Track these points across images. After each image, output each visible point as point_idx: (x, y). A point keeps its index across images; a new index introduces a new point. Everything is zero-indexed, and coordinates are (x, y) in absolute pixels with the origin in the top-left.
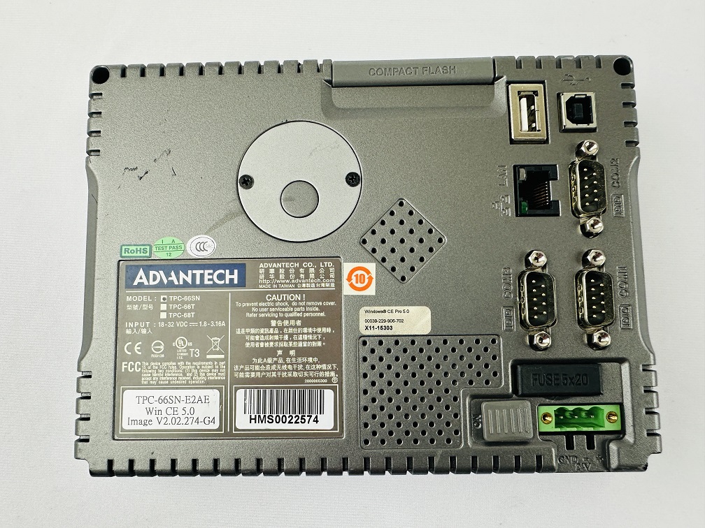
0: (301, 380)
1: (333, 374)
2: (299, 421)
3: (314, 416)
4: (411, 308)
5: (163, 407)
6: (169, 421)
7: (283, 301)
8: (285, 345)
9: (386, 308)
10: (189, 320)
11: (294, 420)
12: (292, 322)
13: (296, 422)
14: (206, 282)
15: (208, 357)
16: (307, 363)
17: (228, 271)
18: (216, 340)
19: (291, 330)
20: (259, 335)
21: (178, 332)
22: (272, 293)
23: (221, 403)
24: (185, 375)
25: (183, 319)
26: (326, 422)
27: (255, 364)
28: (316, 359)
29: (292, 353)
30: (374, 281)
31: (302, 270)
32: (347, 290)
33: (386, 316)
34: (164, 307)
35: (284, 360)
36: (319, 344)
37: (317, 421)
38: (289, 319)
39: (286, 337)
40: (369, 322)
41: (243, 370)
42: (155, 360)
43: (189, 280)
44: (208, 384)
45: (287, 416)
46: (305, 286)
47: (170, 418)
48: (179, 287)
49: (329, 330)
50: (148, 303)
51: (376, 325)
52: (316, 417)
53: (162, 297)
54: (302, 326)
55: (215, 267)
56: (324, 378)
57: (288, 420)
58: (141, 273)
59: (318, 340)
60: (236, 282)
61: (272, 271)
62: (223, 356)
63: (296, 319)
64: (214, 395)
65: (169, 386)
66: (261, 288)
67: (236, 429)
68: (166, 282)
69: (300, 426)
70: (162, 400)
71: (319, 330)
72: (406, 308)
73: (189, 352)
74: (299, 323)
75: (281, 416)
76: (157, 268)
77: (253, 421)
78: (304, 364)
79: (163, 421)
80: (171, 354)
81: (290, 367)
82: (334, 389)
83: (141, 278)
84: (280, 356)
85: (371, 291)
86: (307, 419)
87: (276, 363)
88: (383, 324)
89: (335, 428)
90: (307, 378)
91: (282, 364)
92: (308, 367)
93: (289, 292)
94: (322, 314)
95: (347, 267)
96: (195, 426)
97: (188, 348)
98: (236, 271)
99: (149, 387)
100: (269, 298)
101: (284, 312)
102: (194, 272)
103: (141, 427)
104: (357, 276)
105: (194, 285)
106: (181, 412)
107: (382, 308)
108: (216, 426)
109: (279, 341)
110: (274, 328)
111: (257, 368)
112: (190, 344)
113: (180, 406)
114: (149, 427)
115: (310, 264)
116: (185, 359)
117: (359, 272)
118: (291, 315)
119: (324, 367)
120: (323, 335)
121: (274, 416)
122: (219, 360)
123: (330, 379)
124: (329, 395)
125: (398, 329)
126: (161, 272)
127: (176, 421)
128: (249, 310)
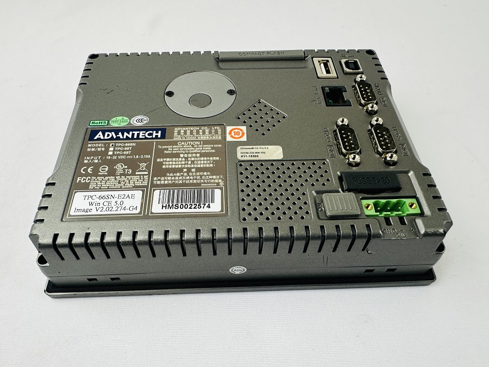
0: (199, 184)
1: (220, 181)
2: (197, 207)
3: (207, 204)
4: (269, 147)
5: (101, 201)
6: (104, 209)
7: (188, 145)
8: (189, 166)
9: (254, 147)
10: (127, 155)
11: (193, 207)
12: (194, 155)
13: (194, 208)
14: (141, 137)
15: (137, 173)
16: (203, 175)
17: (155, 132)
18: (143, 165)
19: (193, 159)
20: (172, 161)
21: (119, 161)
22: (182, 141)
23: (143, 198)
24: (119, 183)
25: (123, 155)
26: (216, 207)
27: (168, 176)
28: (209, 173)
29: (193, 170)
30: (245, 135)
31: (201, 131)
32: (229, 138)
33: (254, 151)
34: (112, 149)
35: (188, 174)
36: (211, 165)
37: (209, 207)
38: (192, 153)
39: (190, 162)
40: (242, 153)
41: (160, 180)
42: (100, 176)
43: (130, 136)
44: (136, 188)
45: (188, 204)
46: (203, 138)
47: (105, 208)
48: (123, 139)
49: (218, 158)
50: (102, 147)
51: (248, 155)
52: (209, 205)
53: (111, 144)
54: (200, 157)
55: (147, 130)
56: (215, 183)
57: (189, 206)
58: (100, 133)
59: (210, 163)
60: (159, 137)
61: (182, 131)
62: (147, 173)
63: (196, 153)
64: (139, 194)
65: (109, 189)
66: (175, 139)
67: (152, 213)
68: (115, 137)
69: (197, 210)
70: (101, 197)
71: (211, 158)
72: (266, 147)
73: (124, 171)
74: (198, 155)
75: (184, 205)
76: (110, 131)
77: (164, 208)
78: (201, 176)
79: (100, 209)
80: (112, 173)
81: (191, 177)
82: (221, 189)
83: (100, 136)
84: (185, 172)
85: (244, 139)
86: (202, 206)
87: (182, 176)
88: (252, 155)
89: (222, 210)
90: (202, 183)
91: (186, 176)
92: (203, 177)
93: (192, 141)
94: (213, 151)
95: (229, 129)
96: (123, 212)
97: (124, 169)
98: (160, 132)
99: (94, 190)
100: (180, 143)
101: (189, 150)
102: (133, 132)
103: (84, 213)
104: (235, 132)
106: (113, 204)
107: (252, 147)
108: (138, 211)
109: (185, 164)
110: (182, 158)
111: (169, 178)
112: (126, 167)
113: (113, 201)
114: (89, 213)
115: (206, 128)
116: (121, 175)
117: (236, 131)
118: (194, 151)
119: (215, 177)
120: (214, 161)
121: (179, 204)
122: (146, 175)
123: (218, 184)
124: (218, 193)
125: (262, 157)
126: (113, 133)
127: (108, 209)
128: (167, 149)
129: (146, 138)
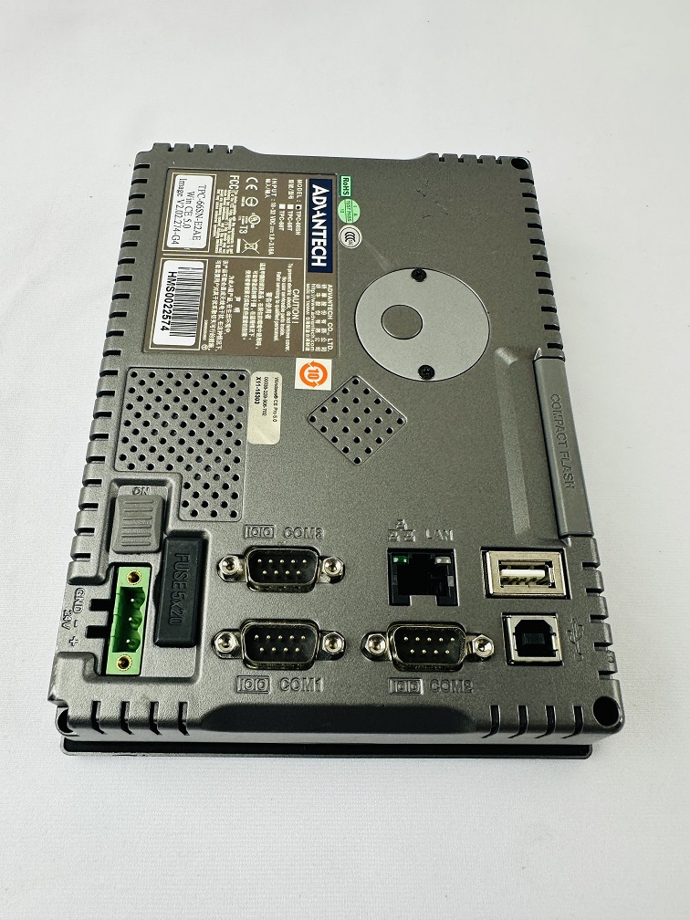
0: (208, 316)
1: (211, 345)
2: (166, 314)
3: (169, 327)
4: (278, 424)
5: (194, 204)
6: (179, 209)
7: (292, 303)
8: (246, 304)
9: (279, 399)
10: (276, 226)
11: (167, 309)
12: (269, 311)
13: (164, 311)
14: (314, 241)
15: (239, 241)
16: (225, 323)
17: (325, 258)
18: (255, 247)
19: (261, 309)
20: (258, 282)
21: (265, 216)
22: (301, 295)
23: (191, 249)
24: (223, 221)
25: (278, 221)
26: (161, 337)
27: (228, 277)
28: (228, 330)
29: (237, 310)
30: (310, 388)
31: (324, 321)
32: (300, 362)
33: (271, 399)
34: (290, 207)
35: (230, 303)
36: (244, 335)
37: (163, 329)
38: (273, 309)
39: (253, 305)
40: (265, 382)
41: (223, 267)
42: (239, 200)
43: (316, 227)
44: (212, 241)
45: (172, 304)
46: (307, 326)
47: (183, 209)
48: (310, 219)
49: (259, 343)
50: (295, 195)
51: (262, 388)
52: (167, 329)
53: (300, 206)
54: (264, 319)
55: (329, 247)
56: (208, 337)
57: (168, 304)
58: (325, 191)
59: (248, 333)
60: (313, 264)
61: (324, 295)
62: (238, 251)
63: (273, 314)
64: (201, 244)
65: (213, 210)
66: (306, 286)
67: (164, 261)
68: (315, 209)
69: (160, 313)
70: (200, 204)
71: (259, 335)
72: (279, 419)
73: (245, 225)
74: (268, 317)
75: (173, 298)
76: (329, 202)
77: (171, 274)
78: (224, 320)
79: (179, 204)
80: (243, 211)
81: (222, 307)
82: (196, 345)
83: (319, 190)
84: (234, 299)
85: (299, 384)
86: (167, 321)
87: (228, 296)
88: (262, 395)
89: (153, 345)
90: (209, 322)
91: (226, 300)
92: (221, 323)
93: (301, 309)
94: (276, 338)
95: (328, 363)
96: (172, 228)
97: (249, 224)
98: (325, 265)
99: (214, 194)
100: (296, 292)
101: (280, 304)
102: (325, 231)
103: (176, 188)
104: (317, 371)
105: (310, 230)
106: (187, 218)
107: (280, 395)
108: (170, 244)
109: (250, 299)
110: (265, 295)
111: (224, 279)
112: (252, 226)
113: (193, 218)
114: (175, 193)
115: (331, 329)
116: (238, 223)
117: (321, 374)
118: (277, 311)
119: (220, 337)
120: (254, 338)
121: (174, 293)
122: (235, 249)
123: (207, 342)
124: (190, 341)
125: (254, 410)
126: (325, 206)
127: (179, 214)
128: (284, 274)
129: (310, 247)
